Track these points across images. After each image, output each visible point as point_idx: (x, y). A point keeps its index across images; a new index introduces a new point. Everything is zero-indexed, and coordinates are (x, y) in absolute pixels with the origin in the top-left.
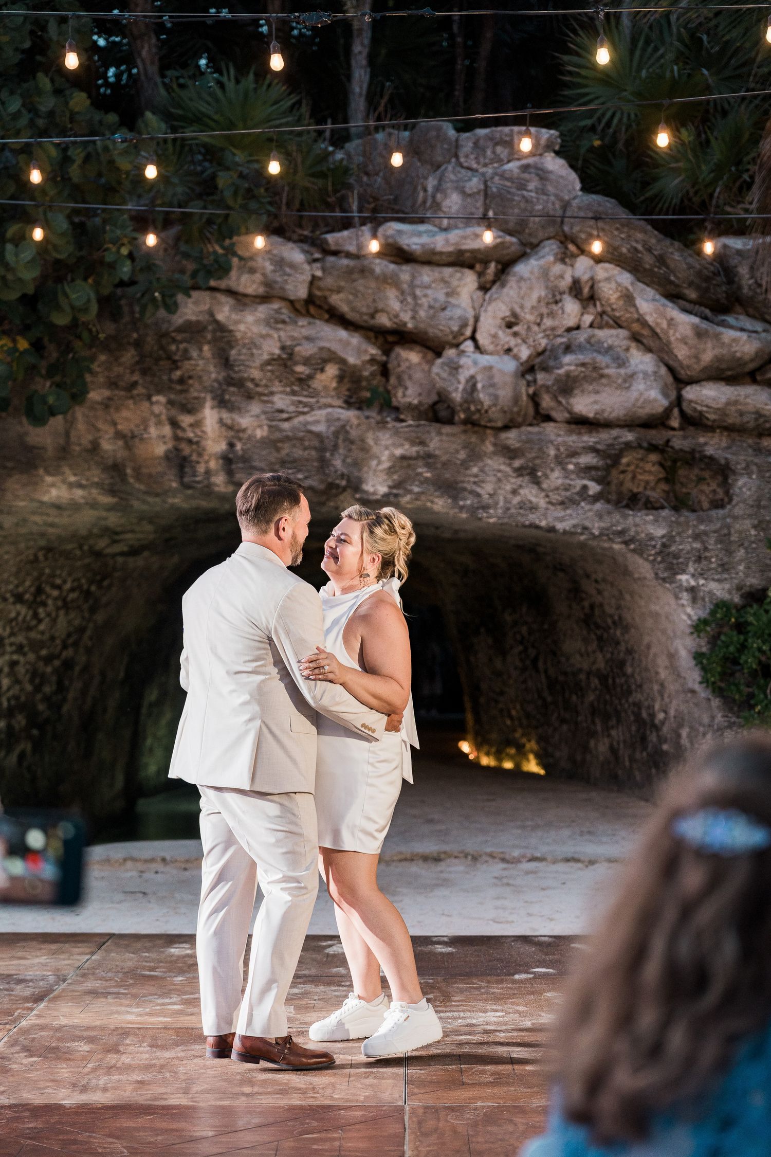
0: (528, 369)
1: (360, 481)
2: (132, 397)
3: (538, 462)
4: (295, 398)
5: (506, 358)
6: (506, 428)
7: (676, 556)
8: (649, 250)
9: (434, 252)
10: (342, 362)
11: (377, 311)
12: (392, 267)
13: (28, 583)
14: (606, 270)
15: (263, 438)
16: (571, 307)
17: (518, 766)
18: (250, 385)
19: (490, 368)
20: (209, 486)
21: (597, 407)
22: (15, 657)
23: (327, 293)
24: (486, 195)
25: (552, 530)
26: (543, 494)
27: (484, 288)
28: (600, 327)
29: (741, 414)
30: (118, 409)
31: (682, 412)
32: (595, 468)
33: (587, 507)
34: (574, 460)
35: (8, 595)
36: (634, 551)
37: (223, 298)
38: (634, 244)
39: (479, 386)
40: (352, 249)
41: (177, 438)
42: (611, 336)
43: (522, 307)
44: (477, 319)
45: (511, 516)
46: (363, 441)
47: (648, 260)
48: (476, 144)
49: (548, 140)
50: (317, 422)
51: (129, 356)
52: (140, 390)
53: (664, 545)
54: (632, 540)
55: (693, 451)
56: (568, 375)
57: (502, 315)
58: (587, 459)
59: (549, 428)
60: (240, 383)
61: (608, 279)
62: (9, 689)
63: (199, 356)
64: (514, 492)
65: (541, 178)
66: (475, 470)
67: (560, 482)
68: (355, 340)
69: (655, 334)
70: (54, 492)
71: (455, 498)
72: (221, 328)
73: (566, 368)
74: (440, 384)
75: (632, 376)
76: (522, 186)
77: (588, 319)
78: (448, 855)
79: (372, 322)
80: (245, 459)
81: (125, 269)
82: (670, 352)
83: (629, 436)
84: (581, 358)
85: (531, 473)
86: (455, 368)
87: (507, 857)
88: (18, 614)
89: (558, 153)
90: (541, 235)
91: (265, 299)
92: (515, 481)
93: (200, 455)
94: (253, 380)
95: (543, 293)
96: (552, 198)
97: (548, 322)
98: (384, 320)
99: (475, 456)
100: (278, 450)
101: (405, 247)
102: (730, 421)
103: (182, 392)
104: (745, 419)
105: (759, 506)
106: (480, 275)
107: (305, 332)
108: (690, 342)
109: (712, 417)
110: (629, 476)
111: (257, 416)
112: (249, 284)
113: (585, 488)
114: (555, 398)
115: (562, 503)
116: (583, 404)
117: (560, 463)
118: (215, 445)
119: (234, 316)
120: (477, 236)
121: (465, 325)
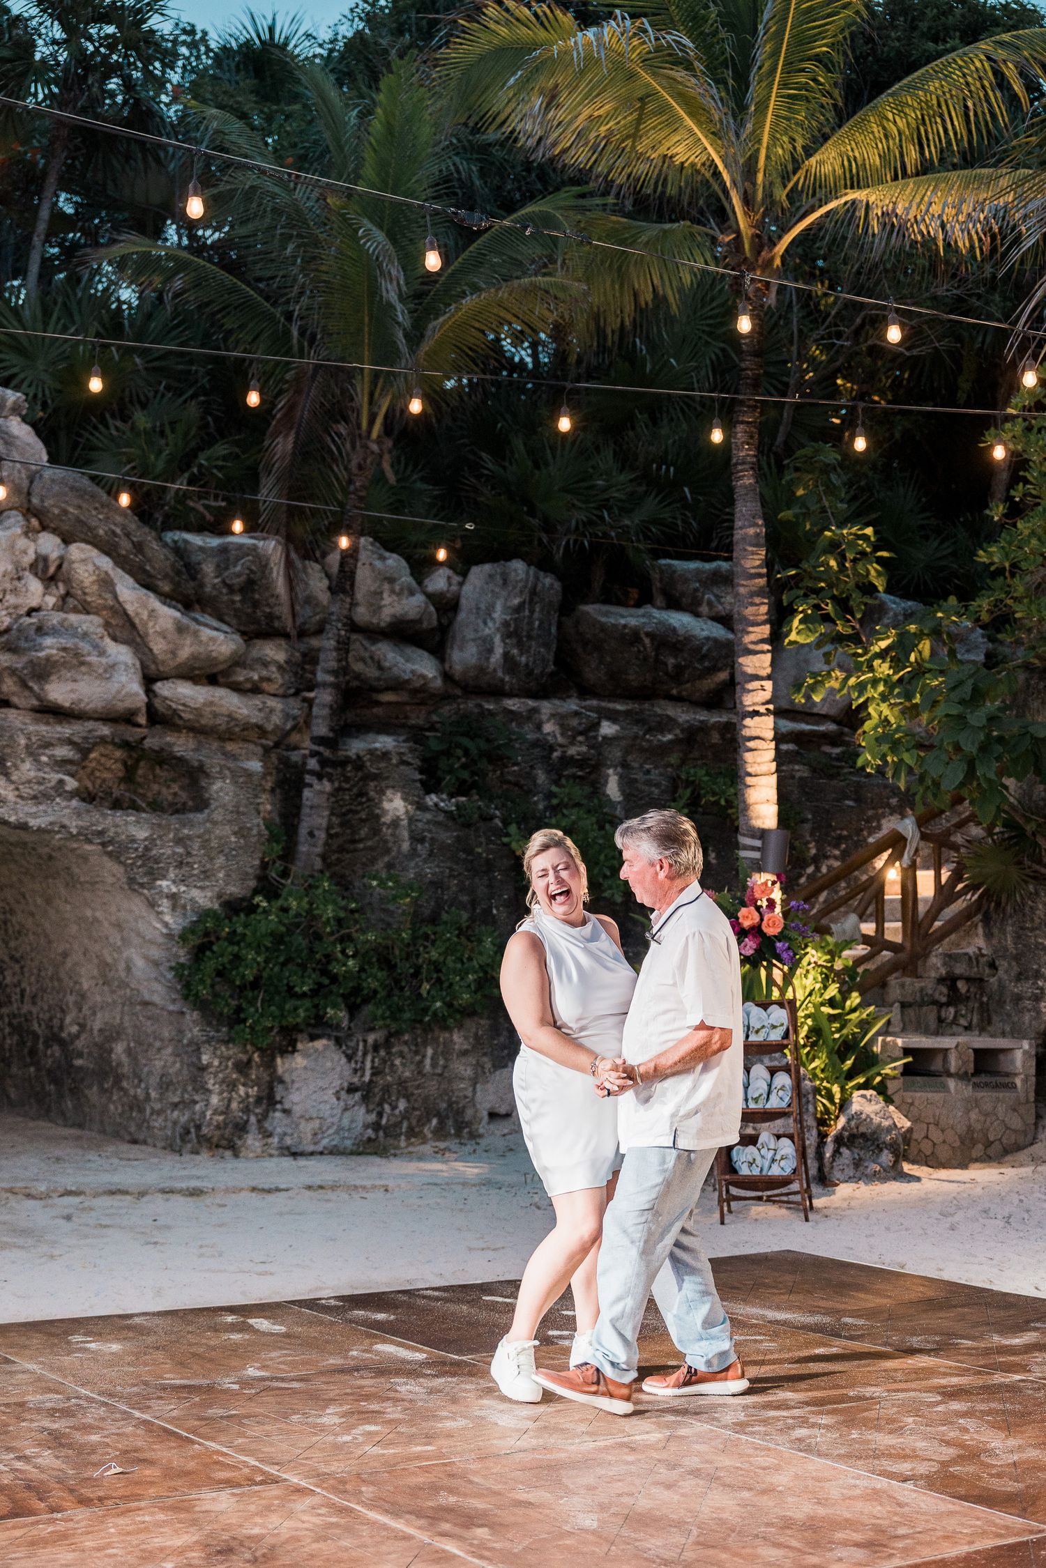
3: (6, 751)
7: (157, 861)
8: (128, 535)
14: (82, 550)
21: (73, 696)
25: (23, 827)
26: (13, 787)
28: (67, 611)
29: (215, 715)
31: (151, 708)
32: (70, 762)
33: (64, 804)
34: (47, 751)
36: (110, 854)
38: (113, 527)
42: (90, 623)
47: (125, 546)
49: (15, 403)
53: (147, 849)
54: (111, 842)
55: (162, 750)
56: (48, 659)
58: (63, 752)
59: (11, 714)
61: (83, 561)
65: (5, 440)
67: (32, 774)
69: (133, 625)
73: (48, 651)
75: (113, 666)
77: (50, 600)
82: (146, 645)
83: (105, 730)
84: (63, 641)
89: (24, 419)
95: (8, 567)
96: (19, 466)
97: (11, 600)
102: (203, 722)
104: (218, 722)
105: (238, 813)
108: (169, 636)
109: (186, 716)
113: (61, 782)
114: (22, 682)
115: (34, 797)
116: (59, 692)
117: (31, 754)
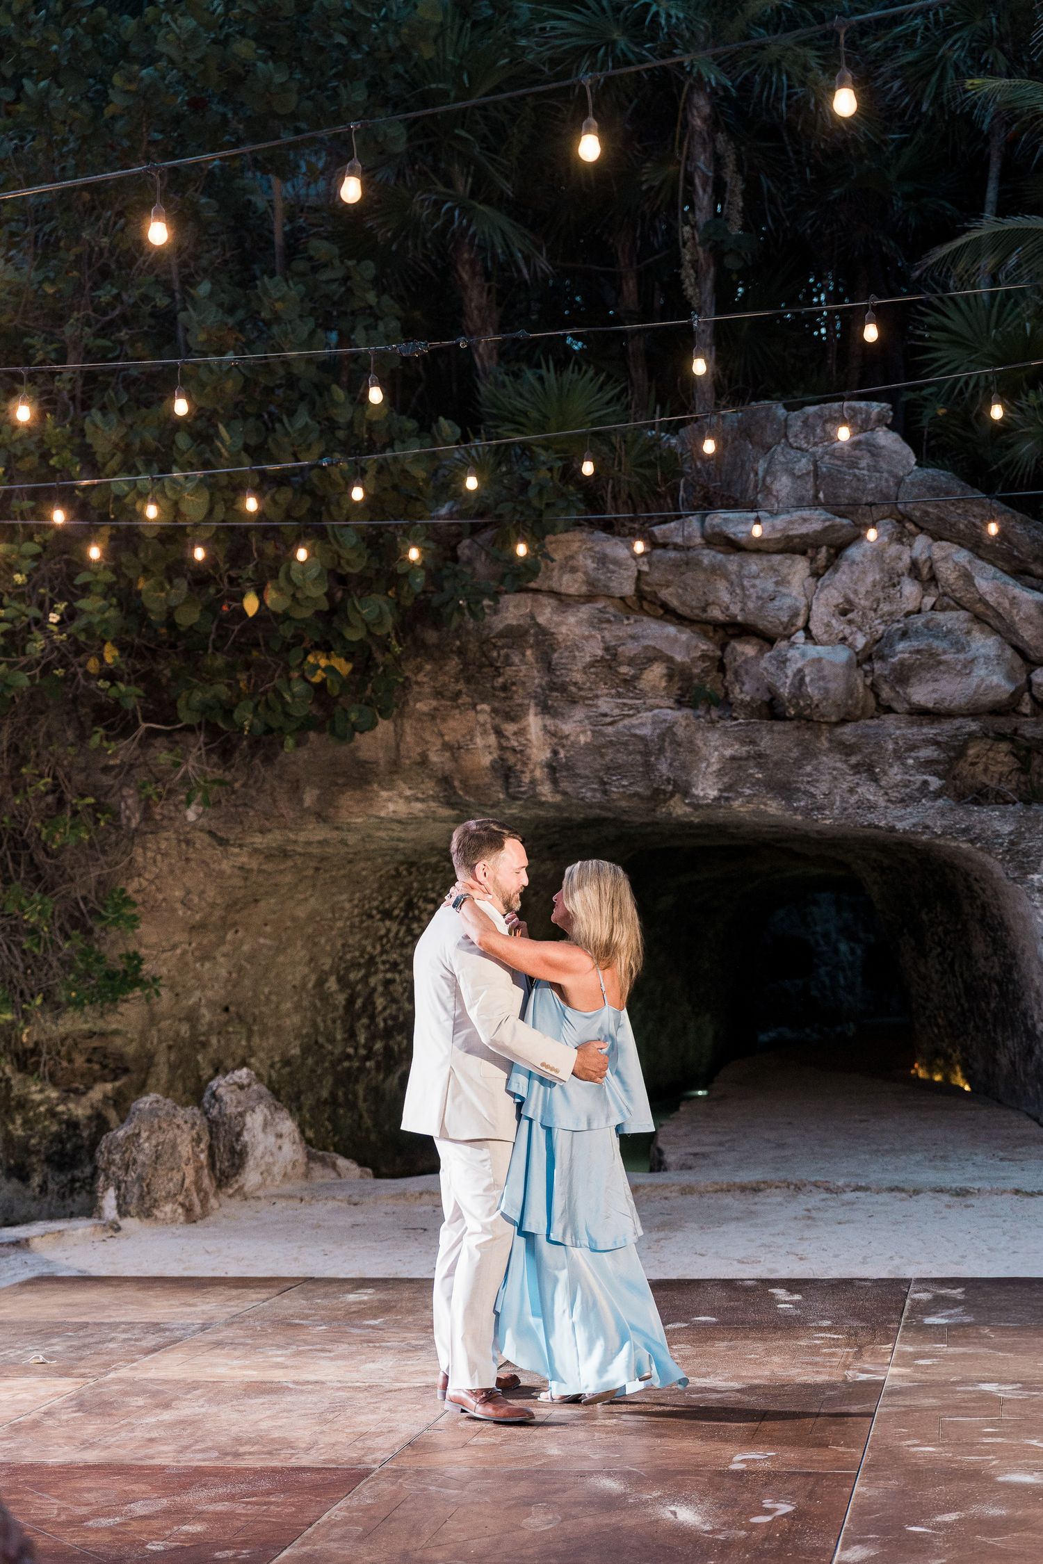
0: (865, 658)
1: (689, 785)
2: (458, 707)
3: (875, 757)
4: (620, 701)
5: (840, 648)
6: (843, 722)
7: (1026, 854)
10: (670, 660)
11: (708, 604)
12: (720, 556)
14: (942, 548)
15: (586, 743)
16: (910, 589)
17: (946, 1078)
18: (573, 689)
19: (819, 660)
20: (535, 795)
21: (935, 696)
22: (389, 976)
23: (656, 588)
24: (816, 476)
25: (892, 830)
26: (882, 792)
27: (816, 574)
28: (943, 609)
30: (444, 720)
31: (1033, 697)
32: (937, 762)
33: (929, 804)
34: (913, 754)
35: (374, 912)
36: (981, 849)
37: (545, 600)
38: (973, 520)
39: (807, 679)
40: (679, 540)
41: (502, 748)
42: (952, 620)
43: (856, 592)
44: (809, 608)
45: (848, 817)
46: (691, 742)
48: (805, 422)
49: (879, 413)
50: (642, 724)
51: (453, 664)
52: (465, 699)
53: (1012, 843)
54: (978, 838)
56: (902, 663)
57: (835, 602)
58: (927, 753)
59: (890, 720)
60: (562, 688)
61: (945, 559)
62: (385, 1009)
63: (521, 661)
64: (851, 791)
65: (873, 455)
66: (809, 769)
67: (899, 777)
68: (685, 636)
69: (999, 615)
70: (391, 807)
71: (789, 799)
72: (543, 631)
73: (900, 656)
74: (769, 679)
75: (973, 661)
76: (854, 465)
77: (929, 601)
78: (769, 1184)
79: (704, 616)
80: (569, 767)
81: (418, 580)
82: (1016, 633)
83: (973, 726)
84: (915, 644)
85: (868, 770)
86: (783, 662)
87: (832, 1187)
88: (389, 931)
89: (891, 427)
90: (875, 515)
91: (589, 598)
92: (852, 779)
93: (525, 764)
94: (575, 684)
95: (878, 577)
96: (885, 475)
97: (885, 607)
98: (716, 613)
99: (808, 753)
100: (602, 756)
101: (732, 536)
103: (505, 698)
106: (812, 560)
107: (630, 631)
108: (1036, 621)
110: (981, 767)
111: (580, 722)
112: (571, 584)
113: (925, 783)
114: (893, 688)
115: (902, 800)
116: (921, 694)
117: (899, 758)
118: (540, 753)
119: (555, 618)
120: (805, 520)
121: (796, 615)
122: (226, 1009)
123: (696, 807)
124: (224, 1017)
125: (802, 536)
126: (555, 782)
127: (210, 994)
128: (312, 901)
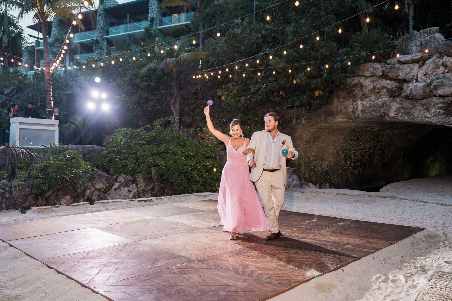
0: (429, 85)
1: (389, 114)
2: (347, 100)
3: (428, 106)
4: (376, 97)
5: (423, 83)
6: (422, 99)
9: (406, 61)
10: (387, 88)
11: (398, 76)
12: (399, 65)
13: (353, 137)
14: (448, 58)
15: (368, 106)
16: (441, 69)
18: (366, 95)
19: (416, 86)
20: (359, 116)
21: (443, 92)
22: (354, 152)
23: (387, 73)
24: (422, 46)
25: (431, 122)
26: (430, 114)
27: (420, 67)
30: (344, 102)
32: (443, 107)
33: (440, 117)
34: (437, 106)
37: (362, 78)
39: (413, 90)
40: (392, 63)
41: (353, 108)
42: (449, 75)
43: (428, 70)
44: (417, 74)
45: (422, 120)
46: (390, 105)
48: (420, 34)
49: (436, 29)
50: (380, 102)
51: (346, 91)
52: (348, 98)
56: (435, 85)
57: (423, 73)
58: (441, 105)
59: (434, 98)
60: (364, 95)
61: (449, 61)
62: (354, 158)
63: (357, 90)
64: (423, 114)
65: (434, 39)
66: (414, 109)
67: (434, 111)
68: (392, 83)
70: (339, 119)
71: (409, 116)
72: (361, 84)
74: (405, 91)
76: (430, 42)
77: (446, 71)
79: (397, 78)
80: (365, 111)
84: (439, 81)
85: (427, 109)
86: (409, 86)
88: (353, 143)
89: (439, 32)
90: (434, 53)
91: (372, 76)
92: (423, 112)
93: (357, 110)
94: (367, 94)
95: (433, 66)
96: (437, 43)
97: (435, 73)
98: (399, 78)
99: (414, 106)
100: (371, 108)
101: (402, 61)
103: (355, 98)
106: (419, 64)
107: (379, 82)
111: (367, 102)
112: (368, 74)
113: (440, 112)
114: (435, 91)
115: (434, 116)
116: (440, 92)
117: (434, 107)
118: (360, 108)
119: (364, 81)
120: (416, 55)
121: (414, 76)
122: (317, 157)
123: (391, 118)
124: (316, 158)
125: (416, 59)
126: (362, 114)
127: (312, 154)
128: (333, 137)
